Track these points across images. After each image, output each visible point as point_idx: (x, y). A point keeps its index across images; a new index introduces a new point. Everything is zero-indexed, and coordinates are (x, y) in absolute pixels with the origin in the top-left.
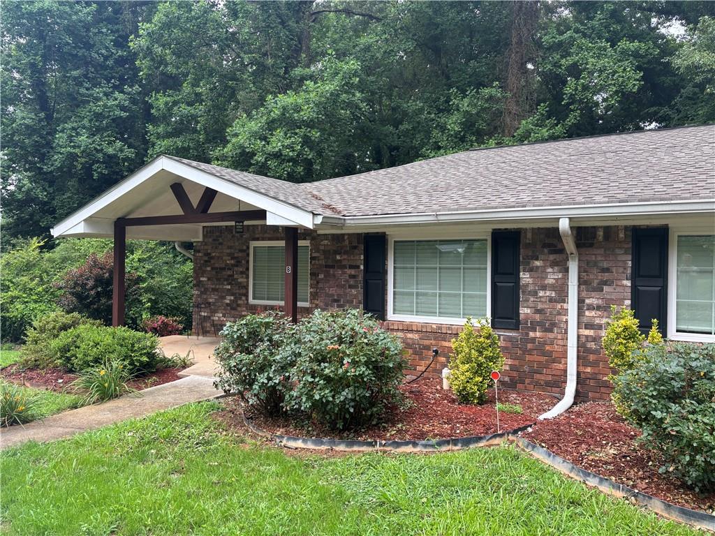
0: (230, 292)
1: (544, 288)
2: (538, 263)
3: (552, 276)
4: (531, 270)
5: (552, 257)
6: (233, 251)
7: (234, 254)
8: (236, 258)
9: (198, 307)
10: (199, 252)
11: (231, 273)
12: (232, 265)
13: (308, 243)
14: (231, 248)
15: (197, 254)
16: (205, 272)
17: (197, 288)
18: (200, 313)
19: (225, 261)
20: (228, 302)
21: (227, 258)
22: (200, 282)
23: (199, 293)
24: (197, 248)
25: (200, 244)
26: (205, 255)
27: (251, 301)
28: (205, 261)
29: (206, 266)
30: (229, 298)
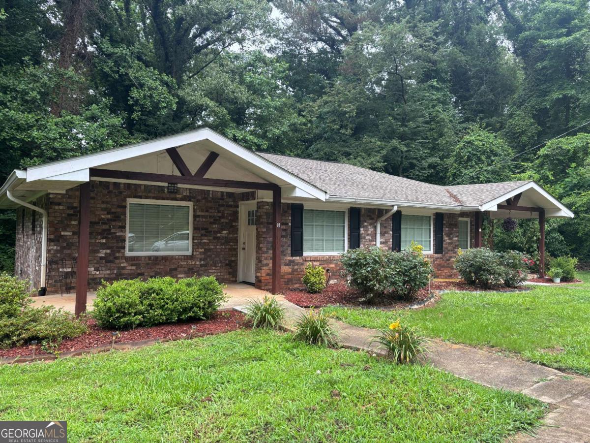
0: (104, 247)
1: (368, 235)
2: (366, 224)
3: (370, 230)
4: (364, 227)
5: (370, 221)
6: (109, 206)
7: (110, 209)
8: (113, 213)
9: (56, 263)
10: (59, 204)
11: (107, 227)
12: (108, 219)
13: (190, 204)
14: (107, 203)
15: (57, 207)
16: (68, 226)
17: (56, 242)
18: (61, 270)
19: (99, 215)
20: (103, 255)
21: (102, 212)
22: (61, 236)
23: (59, 248)
24: (56, 200)
25: (60, 197)
26: (68, 208)
27: (128, 253)
28: (69, 215)
29: (71, 220)
30: (104, 251)
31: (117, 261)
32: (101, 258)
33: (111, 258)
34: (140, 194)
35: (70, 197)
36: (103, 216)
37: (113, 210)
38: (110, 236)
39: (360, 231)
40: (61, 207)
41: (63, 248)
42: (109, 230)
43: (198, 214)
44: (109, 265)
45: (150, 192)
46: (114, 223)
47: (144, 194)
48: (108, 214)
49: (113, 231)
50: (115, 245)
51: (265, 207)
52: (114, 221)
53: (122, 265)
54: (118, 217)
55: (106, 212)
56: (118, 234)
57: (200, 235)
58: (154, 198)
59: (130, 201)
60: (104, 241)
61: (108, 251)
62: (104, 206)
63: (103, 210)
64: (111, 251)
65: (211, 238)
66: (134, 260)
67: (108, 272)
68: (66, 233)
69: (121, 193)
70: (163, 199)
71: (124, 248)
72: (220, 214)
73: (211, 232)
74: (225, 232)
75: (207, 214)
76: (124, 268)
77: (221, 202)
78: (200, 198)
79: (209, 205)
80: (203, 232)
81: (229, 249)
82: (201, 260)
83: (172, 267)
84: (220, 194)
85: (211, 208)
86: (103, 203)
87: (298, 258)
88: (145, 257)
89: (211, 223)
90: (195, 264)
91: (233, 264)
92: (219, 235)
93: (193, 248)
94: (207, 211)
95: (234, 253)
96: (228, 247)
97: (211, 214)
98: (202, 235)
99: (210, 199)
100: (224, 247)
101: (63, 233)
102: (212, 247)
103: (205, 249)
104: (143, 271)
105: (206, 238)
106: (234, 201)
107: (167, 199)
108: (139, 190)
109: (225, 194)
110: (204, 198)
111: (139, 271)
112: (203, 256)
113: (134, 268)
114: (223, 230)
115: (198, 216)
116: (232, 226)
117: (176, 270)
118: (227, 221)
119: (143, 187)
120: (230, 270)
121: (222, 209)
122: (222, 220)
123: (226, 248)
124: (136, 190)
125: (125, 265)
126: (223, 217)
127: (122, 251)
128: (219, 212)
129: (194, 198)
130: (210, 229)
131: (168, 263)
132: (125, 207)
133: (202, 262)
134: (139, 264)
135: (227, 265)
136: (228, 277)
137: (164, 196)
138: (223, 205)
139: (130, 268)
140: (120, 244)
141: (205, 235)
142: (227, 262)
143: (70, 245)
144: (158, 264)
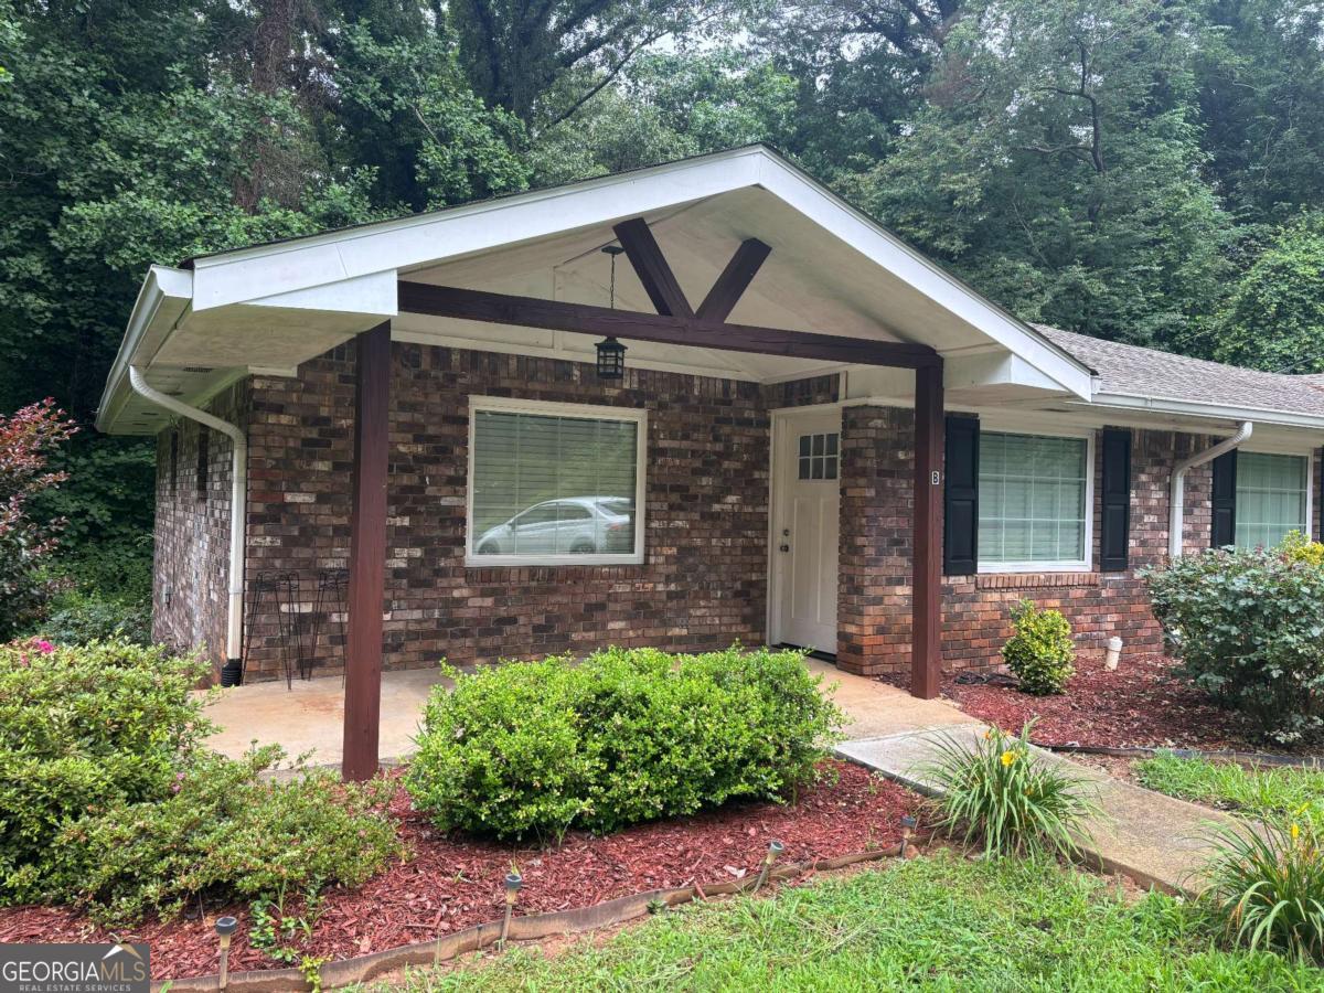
0: (406, 539)
1: (1149, 510)
2: (1143, 478)
3: (1156, 496)
4: (1138, 487)
5: (1155, 470)
6: (419, 417)
7: (423, 427)
8: (430, 439)
9: (272, 587)
10: (279, 410)
11: (415, 480)
12: (416, 457)
13: (638, 415)
14: (413, 407)
15: (272, 419)
16: (305, 475)
17: (270, 525)
18: (284, 608)
19: (393, 445)
20: (402, 564)
21: (399, 437)
22: (285, 506)
23: (278, 543)
24: (273, 398)
25: (281, 386)
26: (305, 421)
27: (473, 559)
28: (307, 442)
29: (312, 457)
30: (405, 553)
31: (442, 582)
32: (398, 573)
33: (425, 573)
34: (505, 384)
35: (309, 389)
36: (402, 449)
37: (431, 430)
38: (422, 508)
39: (1129, 498)
40: (284, 419)
41: (290, 542)
42: (421, 488)
43: (663, 444)
44: (418, 593)
45: (532, 378)
46: (432, 469)
47: (516, 384)
48: (417, 440)
49: (430, 491)
50: (437, 533)
51: (872, 424)
52: (436, 461)
53: (456, 594)
54: (445, 451)
55: (410, 436)
56: (443, 502)
57: (665, 507)
58: (546, 396)
59: (480, 403)
60: (406, 522)
61: (417, 553)
62: (404, 417)
63: (403, 427)
64: (426, 552)
65: (696, 516)
66: (489, 580)
67: (417, 614)
68: (299, 498)
69: (452, 379)
70: (569, 399)
71: (461, 542)
72: (719, 447)
73: (696, 497)
74: (732, 499)
75: (685, 444)
76: (461, 602)
77: (723, 411)
78: (666, 397)
79: (692, 418)
80: (675, 498)
81: (744, 548)
82: (668, 580)
83: (593, 599)
84: (719, 386)
85: (696, 428)
86: (403, 407)
87: (963, 579)
88: (520, 569)
89: (695, 472)
90: (654, 591)
91: (754, 593)
92: (716, 507)
93: (648, 546)
94: (686, 437)
95: (757, 559)
96: (740, 541)
97: (696, 446)
98: (671, 507)
99: (693, 402)
100: (729, 542)
101: (289, 498)
102: (698, 542)
103: (681, 549)
104: (514, 611)
105: (682, 514)
106: (758, 409)
107: (580, 400)
108: (503, 373)
109: (733, 386)
110: (680, 399)
111: (502, 611)
112: (674, 568)
113: (489, 602)
114: (729, 492)
115: (663, 452)
116: (751, 482)
117: (601, 607)
118: (737, 465)
119: (513, 363)
120: (747, 610)
121: (726, 429)
122: (726, 464)
123: (734, 547)
124: (495, 372)
125: (465, 592)
126: (726, 454)
127: (457, 551)
128: (716, 439)
129: (651, 397)
130: (692, 491)
131: (580, 589)
132: (465, 421)
133: (673, 587)
134: (504, 591)
135: (737, 594)
136: (740, 629)
137: (572, 389)
138: (727, 421)
139: (478, 602)
140: (450, 533)
141: (681, 508)
142: (738, 585)
143: (308, 535)
144: (554, 591)
